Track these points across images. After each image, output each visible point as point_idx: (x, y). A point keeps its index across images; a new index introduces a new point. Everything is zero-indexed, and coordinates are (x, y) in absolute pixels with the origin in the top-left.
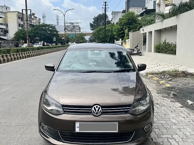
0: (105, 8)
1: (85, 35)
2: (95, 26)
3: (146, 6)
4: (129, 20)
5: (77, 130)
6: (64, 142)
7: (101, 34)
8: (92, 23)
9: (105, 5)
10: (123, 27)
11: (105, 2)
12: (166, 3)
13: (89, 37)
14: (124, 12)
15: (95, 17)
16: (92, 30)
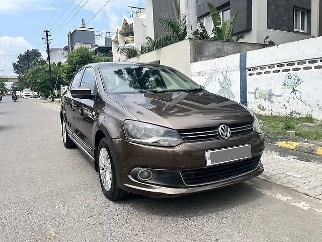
0: (47, 39)
1: (6, 80)
2: (21, 67)
3: (96, 44)
4: (82, 57)
5: (209, 163)
6: (188, 187)
7: (39, 77)
8: (17, 63)
9: (47, 35)
10: (75, 67)
11: (47, 31)
12: (126, 40)
13: (12, 83)
14: (66, 49)
15: (20, 55)
16: (17, 73)
